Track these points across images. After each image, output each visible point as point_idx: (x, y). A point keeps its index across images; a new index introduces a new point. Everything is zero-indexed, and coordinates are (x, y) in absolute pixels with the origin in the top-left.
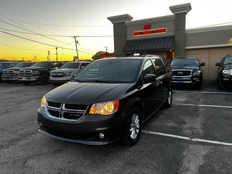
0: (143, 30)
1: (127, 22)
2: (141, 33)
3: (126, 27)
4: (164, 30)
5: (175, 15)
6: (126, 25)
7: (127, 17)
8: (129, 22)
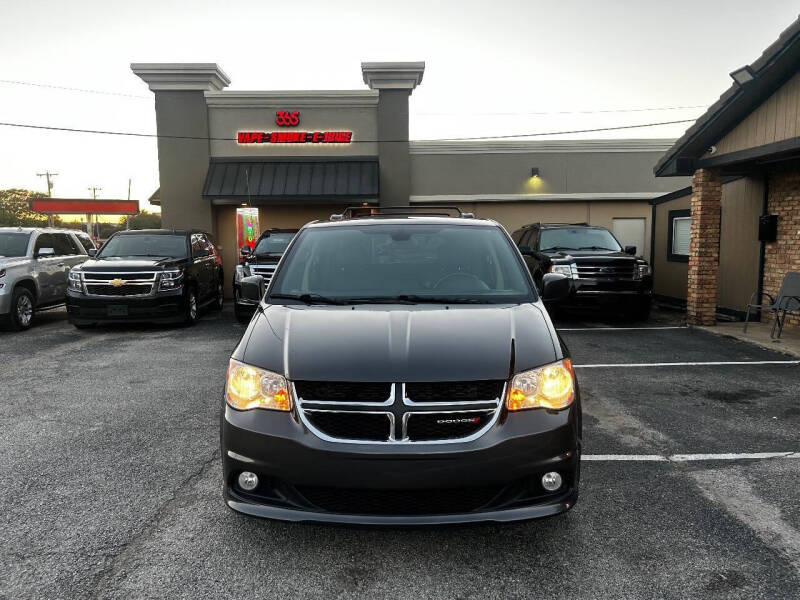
0: (270, 129)
1: (210, 92)
2: (265, 138)
3: (208, 109)
4: (345, 138)
5: (376, 93)
6: (208, 101)
7: (209, 74)
8: (218, 92)
